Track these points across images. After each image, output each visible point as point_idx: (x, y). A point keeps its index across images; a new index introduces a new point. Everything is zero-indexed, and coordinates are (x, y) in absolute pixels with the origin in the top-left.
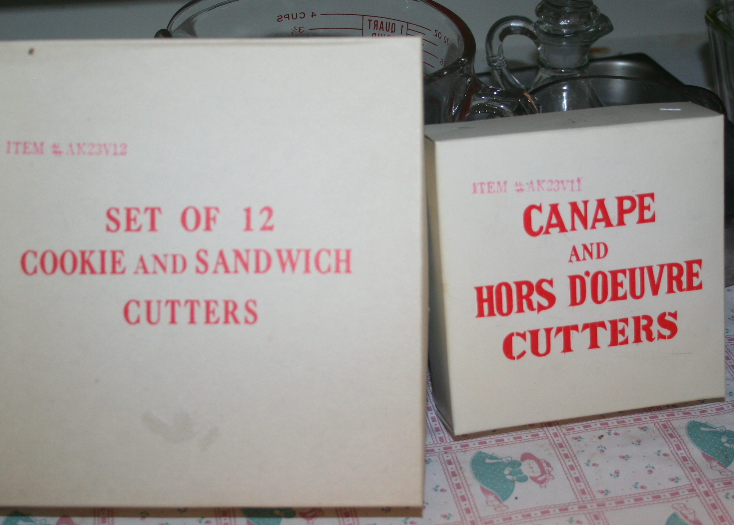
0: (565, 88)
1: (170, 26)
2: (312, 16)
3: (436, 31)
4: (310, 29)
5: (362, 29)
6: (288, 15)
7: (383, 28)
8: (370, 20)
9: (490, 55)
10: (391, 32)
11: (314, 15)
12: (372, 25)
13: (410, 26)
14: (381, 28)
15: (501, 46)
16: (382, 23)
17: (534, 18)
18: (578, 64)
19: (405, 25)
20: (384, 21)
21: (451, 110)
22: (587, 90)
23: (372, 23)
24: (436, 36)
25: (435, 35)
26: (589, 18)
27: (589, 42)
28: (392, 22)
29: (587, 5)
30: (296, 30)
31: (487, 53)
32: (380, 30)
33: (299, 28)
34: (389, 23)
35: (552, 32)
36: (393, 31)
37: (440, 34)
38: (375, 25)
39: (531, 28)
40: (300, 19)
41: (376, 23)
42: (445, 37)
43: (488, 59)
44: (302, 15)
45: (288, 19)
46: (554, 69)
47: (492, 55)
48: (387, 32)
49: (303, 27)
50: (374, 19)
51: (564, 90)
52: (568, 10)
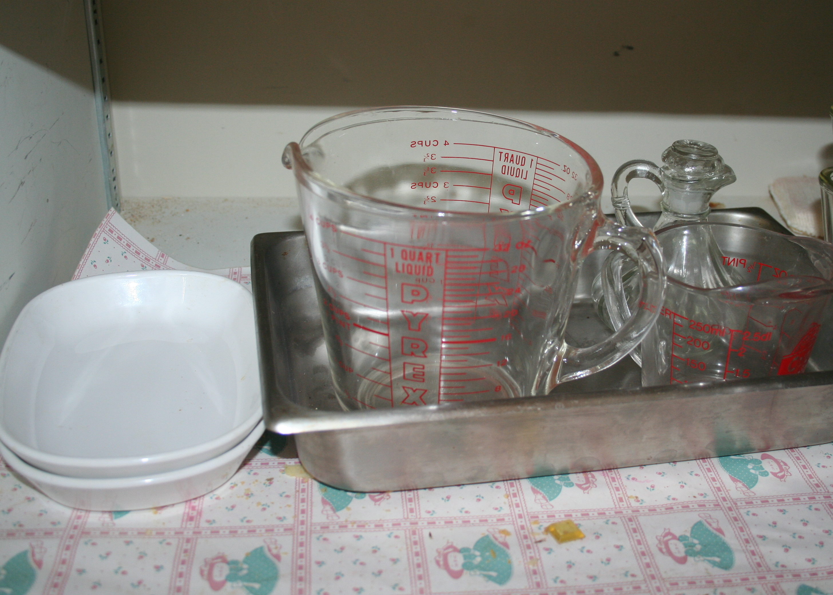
0: (686, 232)
1: (302, 142)
2: (445, 144)
3: (565, 166)
4: (442, 157)
5: (493, 161)
6: (422, 142)
7: (513, 161)
8: (501, 153)
9: (615, 196)
10: (521, 165)
11: (447, 143)
12: (503, 158)
13: (540, 161)
14: (511, 160)
15: (626, 187)
16: (512, 156)
17: (660, 164)
18: (700, 211)
19: (535, 159)
20: (515, 154)
21: (574, 244)
22: (707, 238)
23: (503, 155)
24: (565, 171)
25: (563, 171)
26: (713, 166)
27: (712, 190)
28: (522, 155)
29: (712, 154)
30: (429, 156)
31: (612, 194)
32: (510, 162)
33: (432, 155)
34: (520, 156)
35: (677, 178)
36: (523, 164)
37: (568, 170)
38: (506, 158)
39: (656, 173)
40: (433, 146)
41: (507, 156)
42: (573, 172)
43: (613, 199)
44: (435, 143)
45: (421, 145)
46: (675, 213)
47: (617, 196)
48: (517, 165)
49: (435, 155)
50: (505, 152)
51: (684, 235)
52: (694, 157)
